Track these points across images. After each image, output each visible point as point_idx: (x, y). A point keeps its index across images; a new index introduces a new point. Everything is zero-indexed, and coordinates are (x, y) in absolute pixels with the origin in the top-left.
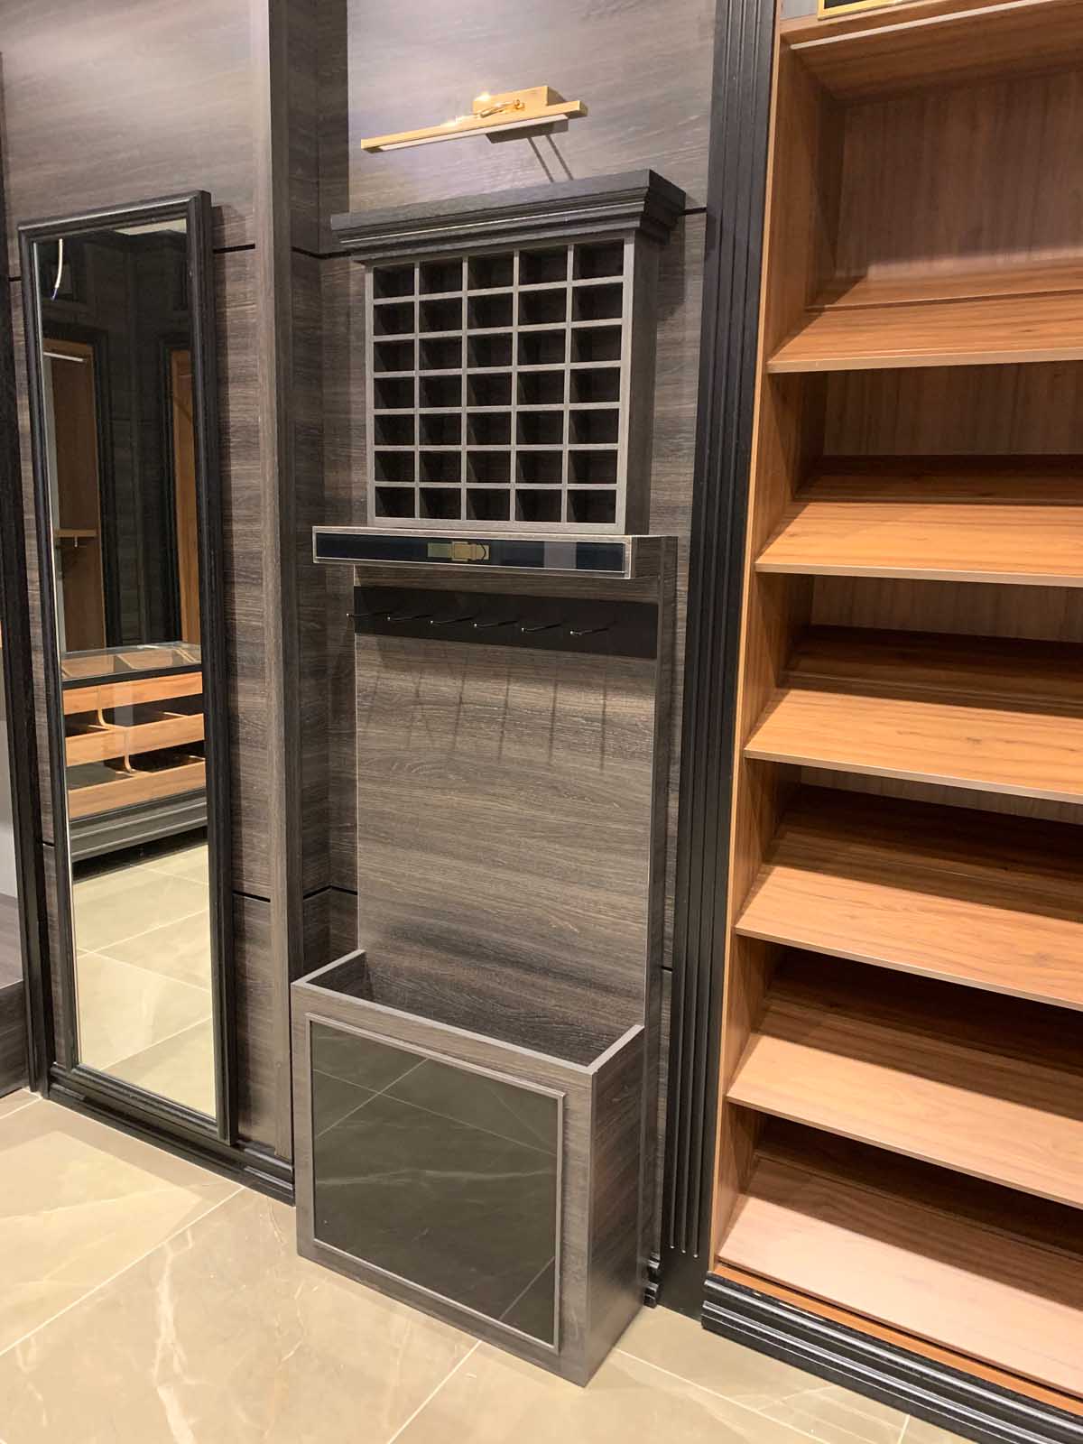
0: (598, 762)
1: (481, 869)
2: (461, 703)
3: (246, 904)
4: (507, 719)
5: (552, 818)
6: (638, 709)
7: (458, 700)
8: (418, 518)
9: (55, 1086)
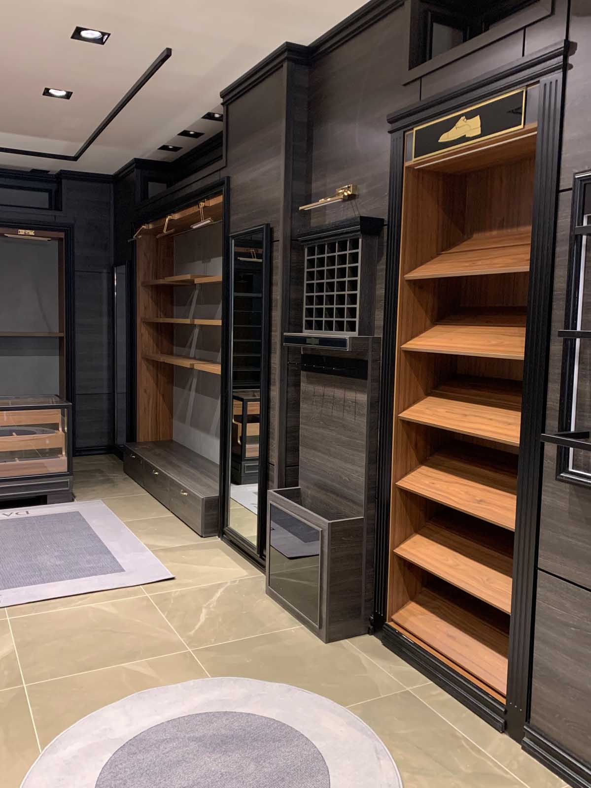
0: (354, 418)
1: (327, 457)
2: (324, 396)
3: (270, 467)
4: (334, 401)
5: (344, 438)
6: (363, 398)
7: (322, 394)
8: (314, 331)
9: (224, 536)
